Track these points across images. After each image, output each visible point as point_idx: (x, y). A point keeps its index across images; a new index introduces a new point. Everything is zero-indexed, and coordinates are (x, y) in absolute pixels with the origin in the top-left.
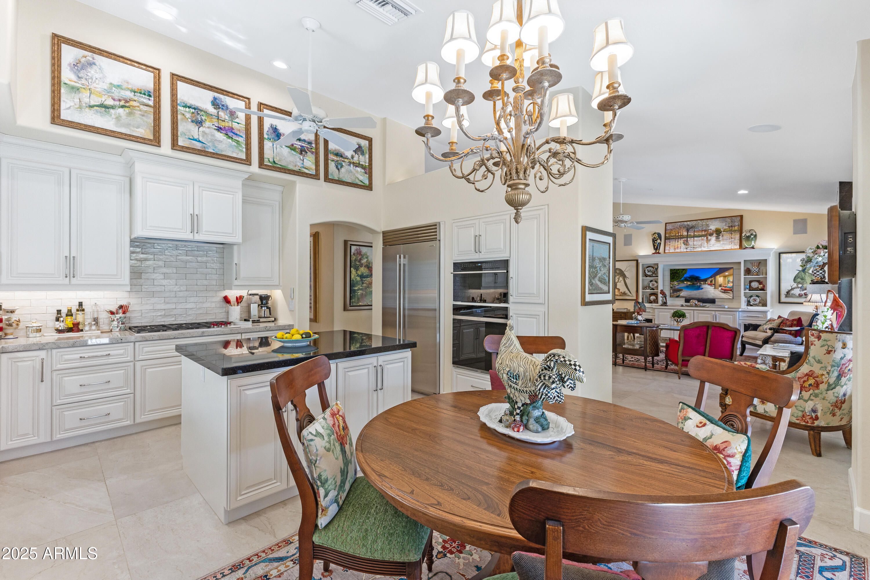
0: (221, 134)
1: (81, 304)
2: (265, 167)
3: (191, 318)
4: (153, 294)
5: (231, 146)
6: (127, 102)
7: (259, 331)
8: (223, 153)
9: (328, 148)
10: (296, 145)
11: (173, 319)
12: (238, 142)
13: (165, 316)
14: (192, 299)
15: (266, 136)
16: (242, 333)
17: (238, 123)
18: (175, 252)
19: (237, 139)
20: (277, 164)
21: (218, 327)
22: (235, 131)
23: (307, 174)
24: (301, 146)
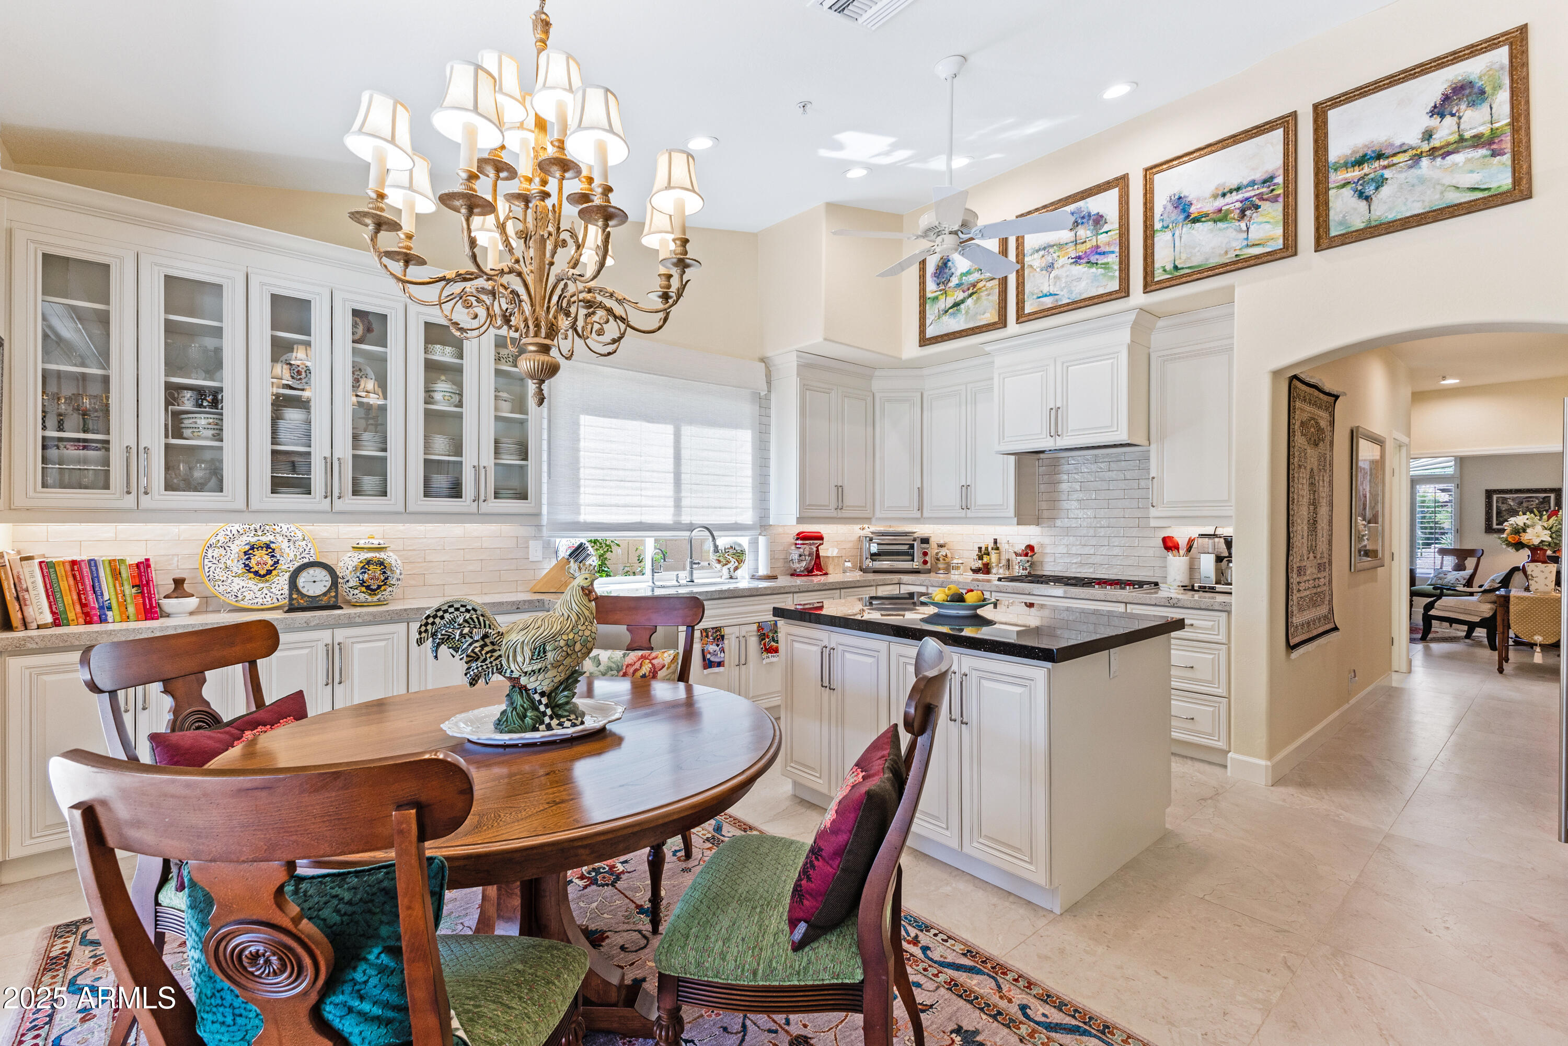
0: (1080, 267)
1: (995, 542)
2: (1158, 286)
3: (1115, 571)
4: (1067, 531)
5: (1095, 278)
6: (974, 286)
7: (1155, 605)
8: (1084, 296)
9: (1327, 160)
10: (1227, 207)
11: (1091, 570)
12: (1106, 266)
13: (1081, 564)
14: (1116, 542)
15: (1158, 226)
16: (1126, 603)
17: (1107, 232)
18: (1094, 467)
19: (1105, 260)
20: (1183, 268)
21: (1122, 588)
22: (1102, 249)
23: (1257, 257)
24: (1241, 202)
